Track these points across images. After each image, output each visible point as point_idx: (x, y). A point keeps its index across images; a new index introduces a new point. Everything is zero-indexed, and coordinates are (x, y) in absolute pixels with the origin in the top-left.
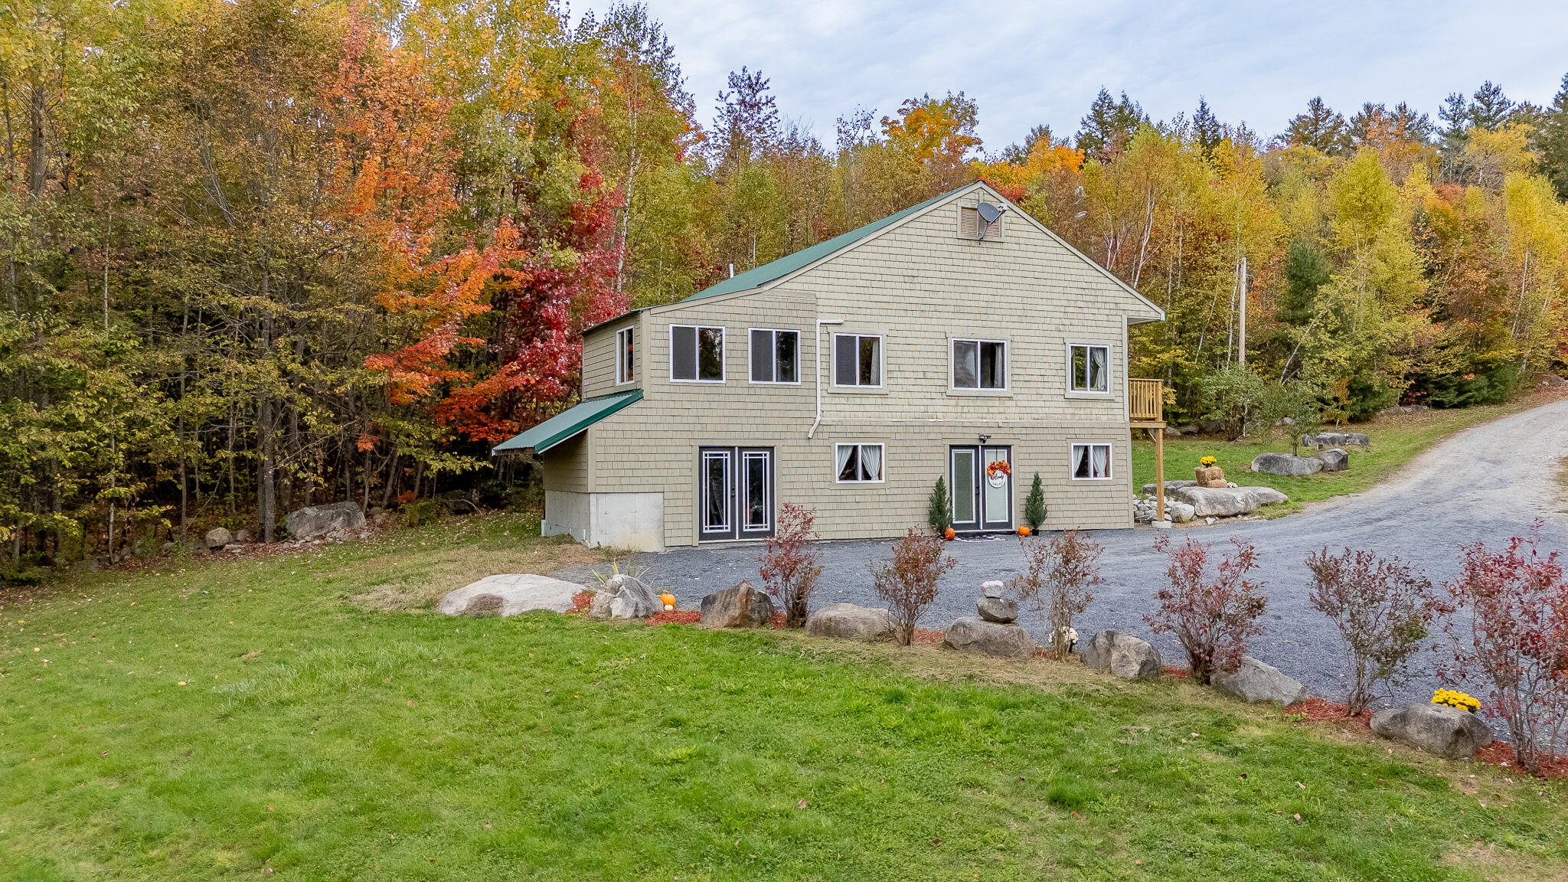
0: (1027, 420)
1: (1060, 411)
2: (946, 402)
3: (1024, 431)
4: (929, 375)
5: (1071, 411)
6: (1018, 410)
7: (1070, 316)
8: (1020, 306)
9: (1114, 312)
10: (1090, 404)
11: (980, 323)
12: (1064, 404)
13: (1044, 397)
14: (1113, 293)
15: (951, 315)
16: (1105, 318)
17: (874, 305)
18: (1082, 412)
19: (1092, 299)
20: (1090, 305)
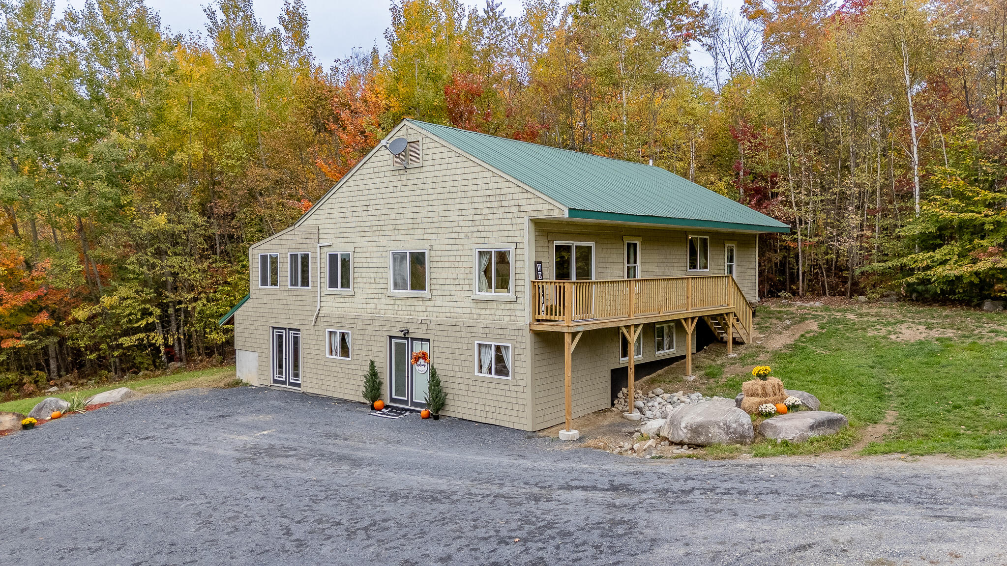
0: (442, 318)
1: (468, 311)
2: (388, 302)
3: (437, 327)
4: (377, 280)
5: (478, 311)
6: (435, 309)
7: (477, 223)
8: (436, 220)
9: (516, 215)
10: (495, 306)
11: (408, 237)
12: (472, 305)
13: (455, 299)
14: (516, 196)
15: (390, 233)
16: (509, 221)
17: (347, 230)
18: (487, 312)
19: (497, 204)
20: (495, 211)
